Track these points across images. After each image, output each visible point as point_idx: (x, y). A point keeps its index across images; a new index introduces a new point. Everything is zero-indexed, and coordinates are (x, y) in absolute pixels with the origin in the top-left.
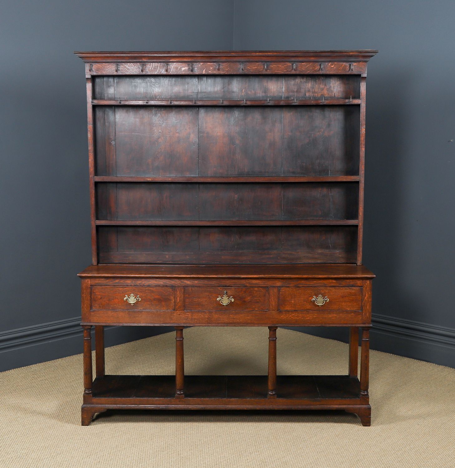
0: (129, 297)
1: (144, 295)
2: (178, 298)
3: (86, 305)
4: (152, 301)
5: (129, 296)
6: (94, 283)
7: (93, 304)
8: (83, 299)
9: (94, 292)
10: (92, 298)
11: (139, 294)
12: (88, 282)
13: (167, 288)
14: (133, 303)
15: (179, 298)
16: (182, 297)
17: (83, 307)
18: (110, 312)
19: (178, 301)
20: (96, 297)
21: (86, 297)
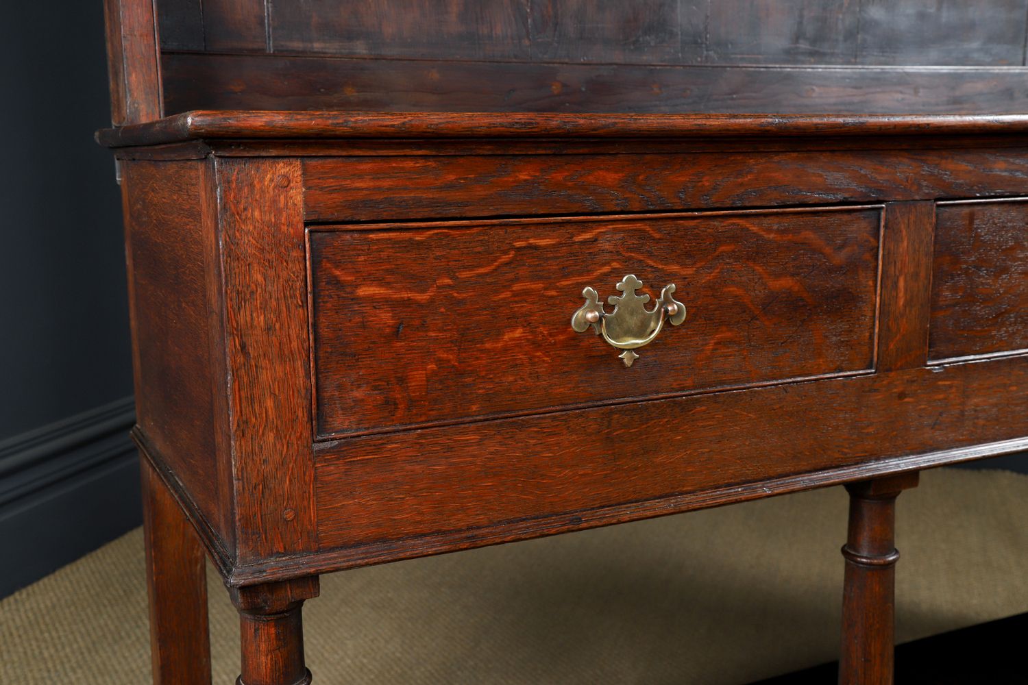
0: (612, 299)
1: (704, 279)
2: (901, 284)
3: (269, 403)
4: (754, 318)
5: (607, 288)
6: (338, 198)
7: (330, 390)
8: (243, 347)
9: (337, 283)
10: (325, 332)
11: (674, 268)
12: (285, 185)
13: (846, 217)
14: (637, 350)
15: (905, 281)
16: (923, 274)
17: (244, 423)
18: (473, 437)
19: (901, 302)
20: (358, 319)
21: (269, 329)
